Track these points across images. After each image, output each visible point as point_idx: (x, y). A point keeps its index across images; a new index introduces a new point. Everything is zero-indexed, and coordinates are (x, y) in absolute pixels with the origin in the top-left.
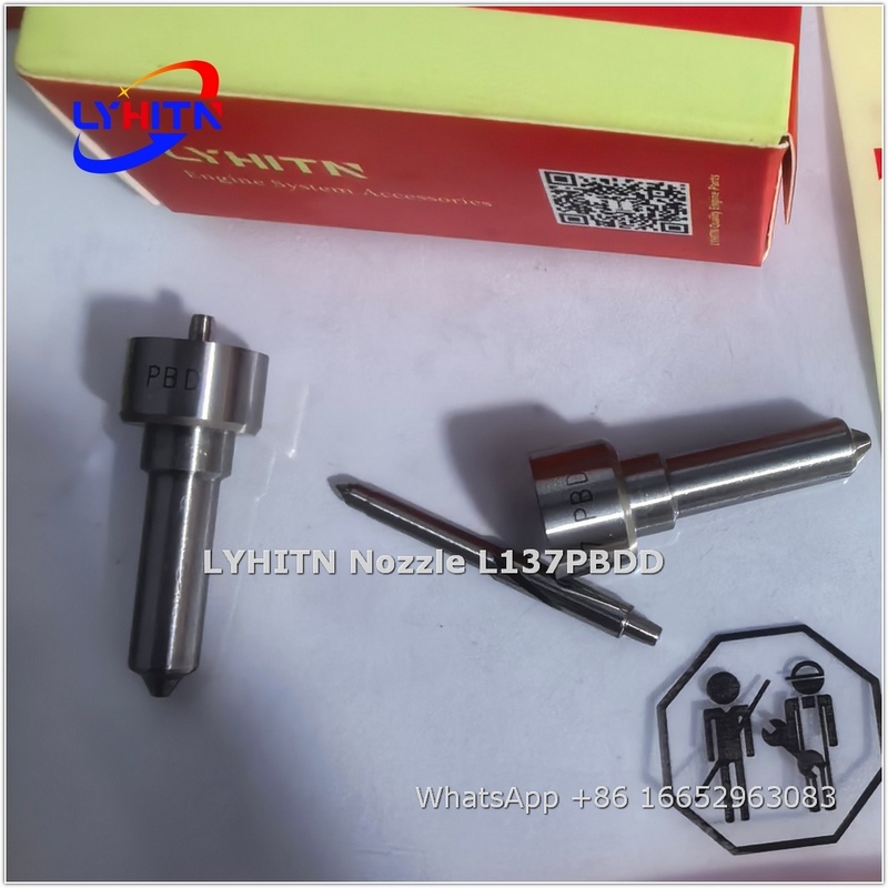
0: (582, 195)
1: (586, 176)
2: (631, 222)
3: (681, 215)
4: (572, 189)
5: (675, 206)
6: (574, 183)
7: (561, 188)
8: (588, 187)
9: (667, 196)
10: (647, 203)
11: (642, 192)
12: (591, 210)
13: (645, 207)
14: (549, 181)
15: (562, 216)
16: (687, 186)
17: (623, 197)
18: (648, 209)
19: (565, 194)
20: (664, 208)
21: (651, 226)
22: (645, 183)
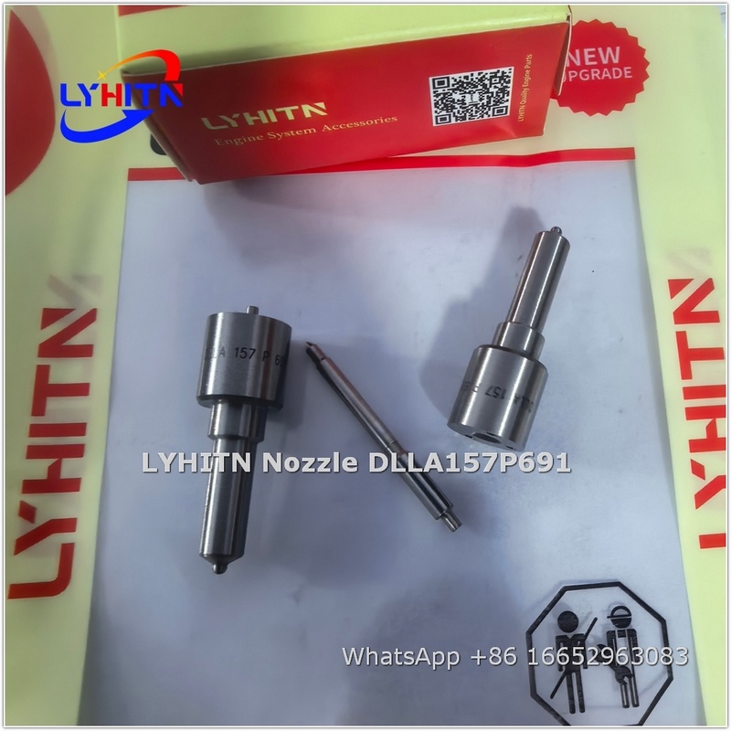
0: (451, 94)
1: (456, 76)
2: (476, 112)
3: (506, 98)
4: (446, 91)
5: (503, 90)
6: (448, 86)
7: (440, 91)
8: (456, 86)
9: (500, 82)
10: (488, 92)
11: (487, 82)
12: (453, 108)
13: (486, 95)
14: (434, 87)
15: (436, 117)
16: (513, 68)
17: (474, 90)
18: (488, 97)
19: (442, 96)
20: (497, 92)
21: (487, 113)
22: (488, 72)
